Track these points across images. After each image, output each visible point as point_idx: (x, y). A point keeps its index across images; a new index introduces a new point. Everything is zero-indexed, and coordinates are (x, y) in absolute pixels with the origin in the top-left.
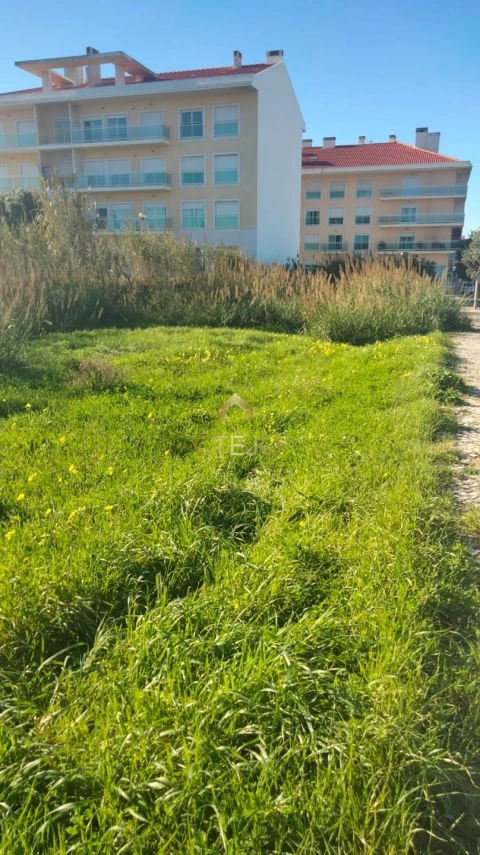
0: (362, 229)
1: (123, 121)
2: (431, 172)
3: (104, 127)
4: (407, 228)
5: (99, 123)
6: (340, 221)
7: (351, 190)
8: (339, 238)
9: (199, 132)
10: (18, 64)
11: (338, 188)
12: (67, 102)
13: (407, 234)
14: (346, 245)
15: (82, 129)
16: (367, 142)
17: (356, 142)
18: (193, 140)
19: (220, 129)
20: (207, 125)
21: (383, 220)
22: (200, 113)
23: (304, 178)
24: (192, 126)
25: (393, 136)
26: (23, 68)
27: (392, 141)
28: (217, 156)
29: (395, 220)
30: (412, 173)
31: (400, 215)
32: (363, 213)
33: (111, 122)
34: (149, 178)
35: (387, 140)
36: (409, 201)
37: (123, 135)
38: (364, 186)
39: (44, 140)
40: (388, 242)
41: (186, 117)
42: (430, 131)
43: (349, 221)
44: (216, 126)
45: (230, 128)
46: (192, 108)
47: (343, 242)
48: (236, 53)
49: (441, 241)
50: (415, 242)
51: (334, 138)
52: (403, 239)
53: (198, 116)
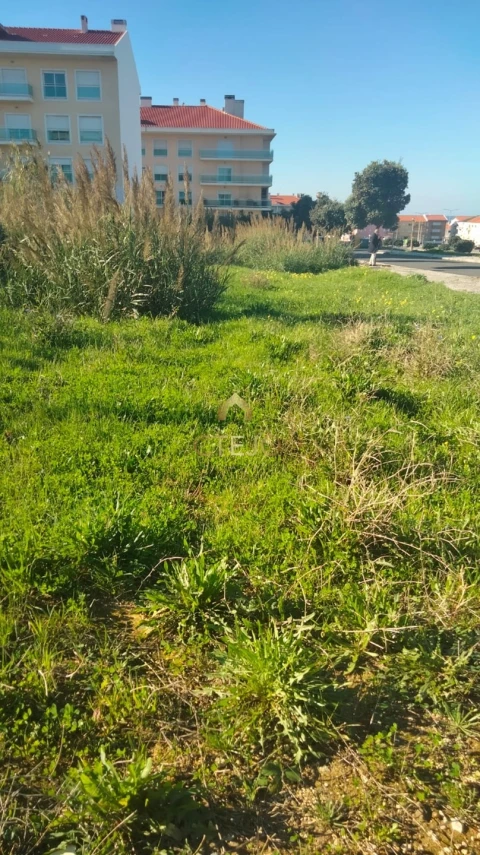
0: (185, 186)
2: (241, 137)
4: (225, 187)
6: (164, 177)
7: (173, 149)
8: (164, 193)
9: (62, 93)
11: (161, 147)
13: (225, 193)
16: (180, 104)
17: (170, 103)
18: (56, 100)
19: (83, 92)
20: (71, 86)
21: (204, 179)
22: (63, 76)
23: (144, 135)
24: (55, 87)
25: (203, 101)
27: (203, 104)
28: (81, 117)
29: (214, 179)
30: (226, 137)
31: (218, 174)
32: (185, 171)
34: (14, 133)
35: (198, 103)
36: (225, 162)
38: (185, 147)
40: (209, 199)
41: (48, 77)
42: (236, 98)
43: (173, 177)
44: (79, 89)
45: (92, 92)
46: (54, 70)
48: (83, 17)
49: (255, 200)
50: (232, 199)
51: (150, 98)
52: (222, 196)
53: (61, 78)
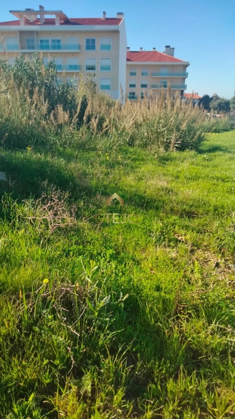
0: (144, 90)
1: (59, 41)
2: (173, 66)
3: (50, 43)
5: (47, 41)
6: (134, 86)
7: (139, 72)
8: (134, 94)
9: (93, 48)
10: (11, 11)
11: (133, 71)
12: (34, 31)
14: (137, 97)
15: (39, 43)
16: (143, 50)
17: (139, 50)
18: (91, 52)
19: (103, 47)
20: (98, 45)
21: (153, 86)
23: (128, 66)
24: (91, 45)
25: (154, 48)
26: (13, 14)
27: (154, 50)
28: (101, 59)
29: (157, 87)
30: (165, 66)
31: (160, 84)
32: (144, 83)
33: (53, 41)
34: (71, 67)
35: (152, 50)
36: (164, 78)
37: (59, 47)
38: (145, 71)
39: (22, 48)
41: (88, 41)
42: (171, 47)
43: (138, 86)
44: (101, 46)
45: (108, 47)
46: (91, 37)
47: (136, 96)
48: (104, 12)
51: (129, 48)
53: (93, 41)
